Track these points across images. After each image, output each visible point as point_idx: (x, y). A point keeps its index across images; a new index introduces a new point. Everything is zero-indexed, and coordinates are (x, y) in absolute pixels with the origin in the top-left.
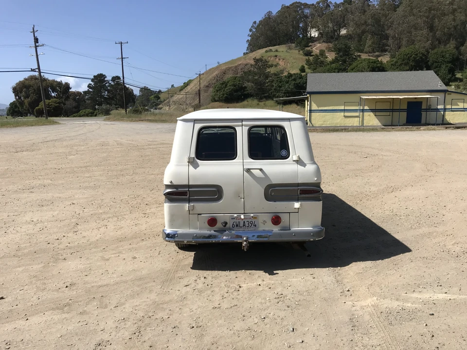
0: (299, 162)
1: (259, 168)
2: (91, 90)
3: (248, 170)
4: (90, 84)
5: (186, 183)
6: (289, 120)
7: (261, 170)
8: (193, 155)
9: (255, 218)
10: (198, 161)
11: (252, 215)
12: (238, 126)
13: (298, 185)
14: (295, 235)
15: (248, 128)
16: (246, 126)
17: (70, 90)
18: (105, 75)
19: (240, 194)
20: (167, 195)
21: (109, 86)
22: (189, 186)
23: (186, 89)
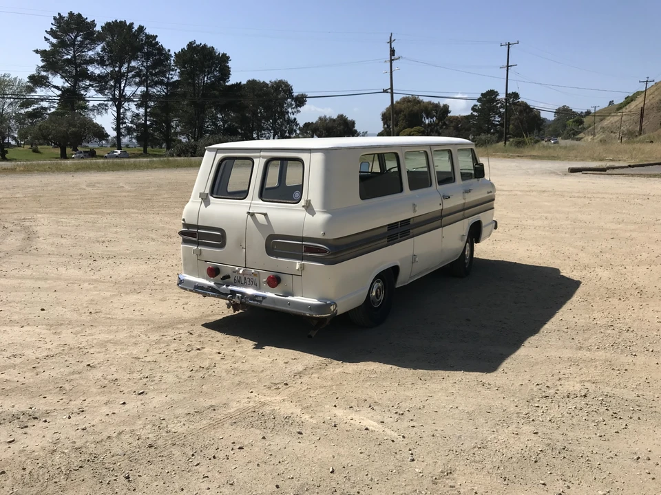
0: (308, 207)
1: (264, 212)
2: (475, 114)
3: (252, 215)
4: (475, 105)
5: (195, 223)
6: (310, 151)
7: (265, 215)
8: (207, 191)
9: (255, 275)
10: (211, 198)
11: (253, 271)
12: (257, 157)
13: (303, 239)
14: (289, 304)
15: (265, 160)
16: (263, 157)
17: (449, 115)
18: (497, 92)
19: (242, 243)
20: (182, 233)
21: (501, 107)
22: (198, 227)
23: (627, 107)
